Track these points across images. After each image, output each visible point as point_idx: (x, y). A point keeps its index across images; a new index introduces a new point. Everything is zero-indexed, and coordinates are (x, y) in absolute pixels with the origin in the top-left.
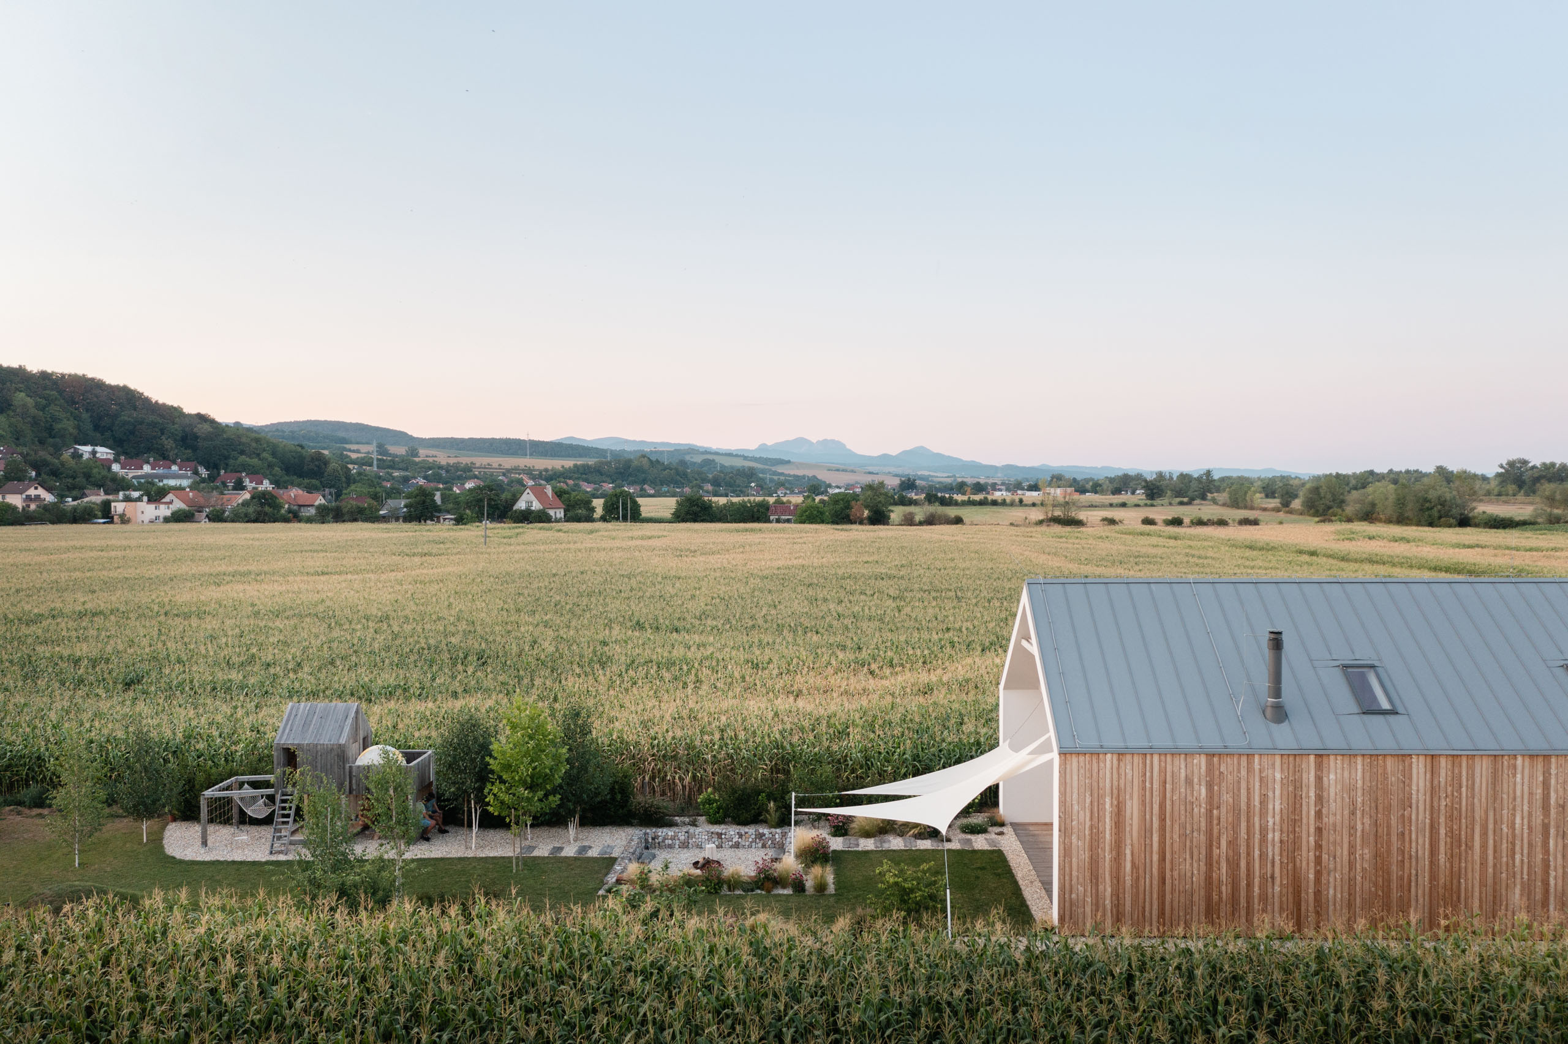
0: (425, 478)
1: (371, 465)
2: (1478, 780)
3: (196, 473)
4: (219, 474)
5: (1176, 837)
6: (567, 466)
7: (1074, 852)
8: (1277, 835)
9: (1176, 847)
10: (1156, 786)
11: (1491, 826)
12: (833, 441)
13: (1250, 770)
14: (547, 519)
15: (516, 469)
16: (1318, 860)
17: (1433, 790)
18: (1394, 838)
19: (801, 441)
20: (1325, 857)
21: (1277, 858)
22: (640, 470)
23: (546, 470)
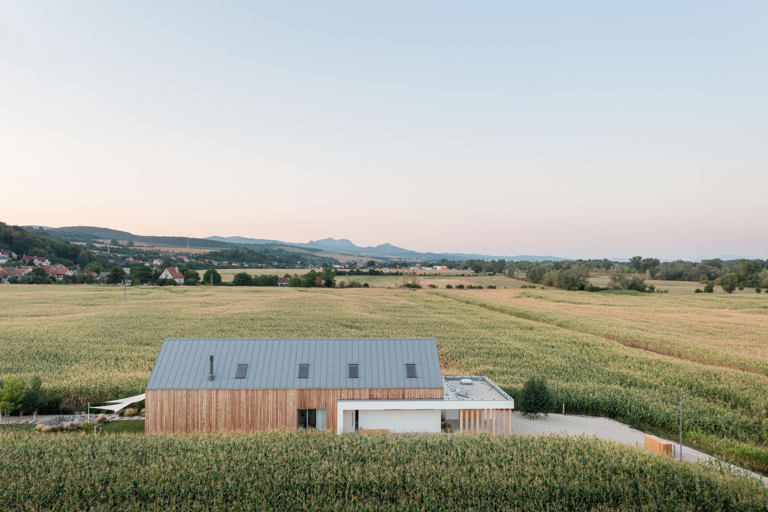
0: (133, 258)
1: (107, 251)
2: (259, 396)
3: (10, 256)
4: (23, 256)
5: (178, 413)
6: (206, 252)
7: (149, 418)
8: (205, 411)
9: (177, 416)
10: (172, 398)
11: (262, 409)
12: (345, 240)
13: (198, 394)
14: (174, 284)
15: (181, 254)
16: (216, 418)
17: (247, 399)
18: (237, 412)
19: (330, 240)
20: (218, 417)
21: (205, 418)
22: (242, 254)
23: (196, 254)
